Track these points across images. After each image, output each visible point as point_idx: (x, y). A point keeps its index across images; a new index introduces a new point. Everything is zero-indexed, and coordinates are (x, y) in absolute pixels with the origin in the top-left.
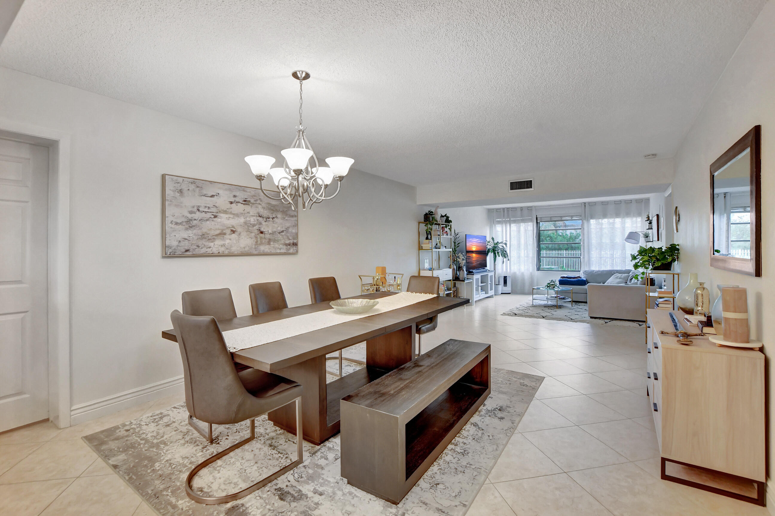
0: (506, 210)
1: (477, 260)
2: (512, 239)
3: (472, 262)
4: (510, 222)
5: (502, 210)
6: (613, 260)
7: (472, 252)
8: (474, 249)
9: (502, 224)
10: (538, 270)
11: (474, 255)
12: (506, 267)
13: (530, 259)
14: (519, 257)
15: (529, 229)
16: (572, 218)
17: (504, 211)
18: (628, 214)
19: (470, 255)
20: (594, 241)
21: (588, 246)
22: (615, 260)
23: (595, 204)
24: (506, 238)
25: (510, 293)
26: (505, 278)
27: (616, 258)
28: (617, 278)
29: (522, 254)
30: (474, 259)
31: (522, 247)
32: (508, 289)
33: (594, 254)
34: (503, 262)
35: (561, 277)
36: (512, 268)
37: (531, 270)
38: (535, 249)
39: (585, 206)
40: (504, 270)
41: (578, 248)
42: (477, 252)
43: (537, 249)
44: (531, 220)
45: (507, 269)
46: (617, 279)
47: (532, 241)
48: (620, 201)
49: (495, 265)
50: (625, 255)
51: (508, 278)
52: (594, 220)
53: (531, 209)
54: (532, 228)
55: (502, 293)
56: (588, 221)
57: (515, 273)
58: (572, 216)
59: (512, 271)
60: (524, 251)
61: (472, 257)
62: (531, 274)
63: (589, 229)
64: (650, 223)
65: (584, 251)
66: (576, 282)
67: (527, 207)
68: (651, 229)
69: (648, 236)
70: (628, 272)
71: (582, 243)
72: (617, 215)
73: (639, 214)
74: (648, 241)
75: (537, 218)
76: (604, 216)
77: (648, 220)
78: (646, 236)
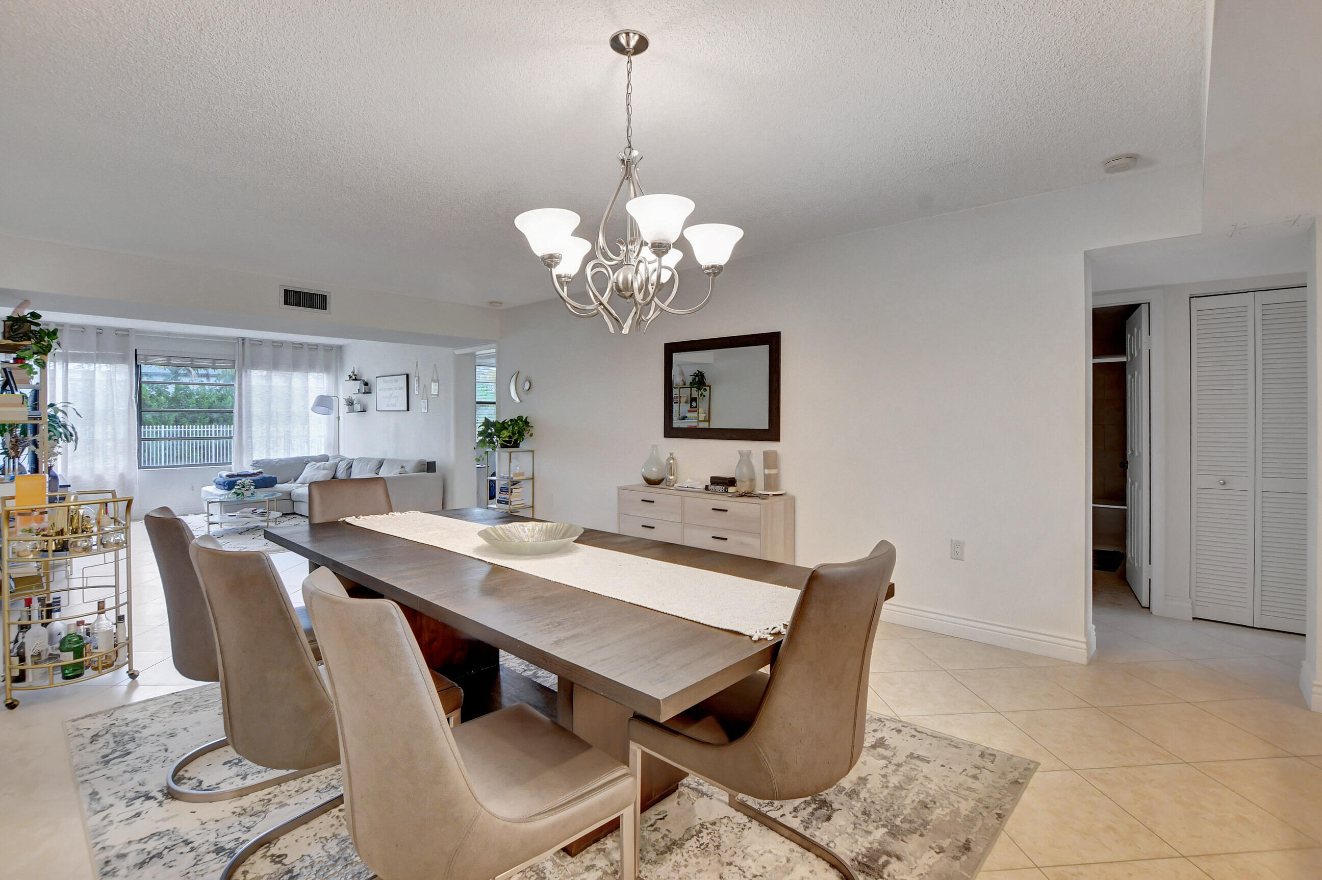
6: (290, 440)
10: (141, 468)
14: (91, 441)
15: (117, 378)
16: (214, 363)
18: (311, 367)
20: (257, 408)
22: (292, 441)
23: (261, 343)
27: (293, 437)
28: (318, 468)
33: (258, 430)
37: (125, 466)
39: (243, 343)
41: (228, 421)
43: (137, 423)
44: (123, 360)
48: (301, 345)
50: (309, 432)
52: (258, 371)
53: (126, 336)
54: (128, 376)
56: (248, 371)
58: (214, 360)
62: (122, 476)
63: (249, 386)
64: (366, 384)
65: (240, 427)
66: (261, 481)
67: (116, 328)
68: (368, 392)
69: (355, 402)
70: (325, 458)
71: (236, 411)
72: (295, 366)
73: (327, 368)
74: (352, 411)
75: (136, 355)
76: (275, 365)
77: (355, 378)
78: (350, 403)
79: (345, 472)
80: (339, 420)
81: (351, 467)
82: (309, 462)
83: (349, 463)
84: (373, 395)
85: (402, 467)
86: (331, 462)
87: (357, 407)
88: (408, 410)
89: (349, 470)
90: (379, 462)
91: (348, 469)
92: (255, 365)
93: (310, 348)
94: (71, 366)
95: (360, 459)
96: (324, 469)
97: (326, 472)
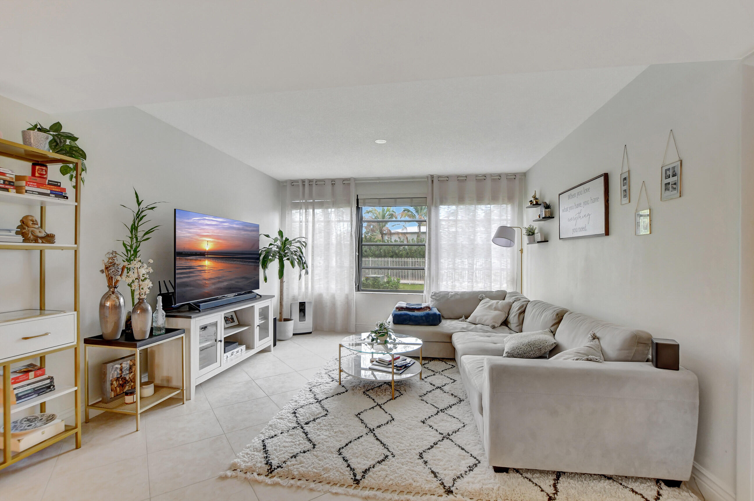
0: (307, 184)
1: (219, 278)
2: (317, 236)
3: (200, 282)
4: (314, 206)
5: (300, 184)
6: (473, 273)
7: (202, 254)
8: (207, 246)
9: (301, 208)
10: (358, 290)
11: (207, 263)
12: (307, 284)
13: (346, 271)
14: (327, 267)
15: (344, 219)
17: (304, 185)
18: (494, 199)
19: (194, 264)
20: (445, 241)
21: (437, 249)
22: (475, 273)
23: (447, 179)
24: (307, 233)
25: (311, 333)
26: (302, 307)
27: (476, 269)
29: (333, 263)
30: (206, 276)
31: (333, 250)
32: (308, 324)
33: (445, 263)
34: (300, 276)
35: (397, 308)
36: (317, 286)
37: (347, 290)
38: (354, 253)
39: (432, 181)
40: (303, 289)
42: (215, 255)
43: (357, 254)
44: (348, 203)
45: (307, 288)
46: (492, 309)
47: (349, 239)
49: (282, 283)
50: (491, 265)
51: (306, 305)
52: (446, 207)
53: (349, 184)
54: (349, 219)
55: (294, 334)
56: (437, 207)
57: (320, 296)
59: (317, 291)
60: (336, 259)
61: (199, 268)
62: (347, 297)
63: (438, 221)
64: (547, 207)
65: (430, 258)
66: (424, 318)
67: (343, 179)
68: (550, 217)
69: (536, 232)
70: (502, 295)
71: (427, 245)
72: (480, 199)
73: (510, 199)
74: (532, 242)
75: (358, 200)
76: (461, 200)
77: (536, 203)
78: (531, 233)
79: (517, 316)
80: (522, 253)
81: (524, 312)
82: (483, 299)
83: (522, 306)
84: (556, 220)
85: (594, 337)
86: (507, 300)
87: (538, 237)
88: (607, 233)
89: (522, 316)
90: (557, 314)
91: (520, 314)
92: (443, 201)
93: (494, 179)
94: (316, 211)
95: (536, 303)
96: (496, 309)
97: (497, 312)
